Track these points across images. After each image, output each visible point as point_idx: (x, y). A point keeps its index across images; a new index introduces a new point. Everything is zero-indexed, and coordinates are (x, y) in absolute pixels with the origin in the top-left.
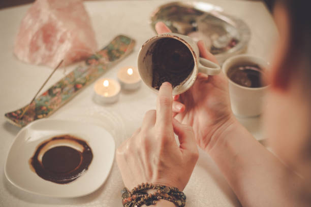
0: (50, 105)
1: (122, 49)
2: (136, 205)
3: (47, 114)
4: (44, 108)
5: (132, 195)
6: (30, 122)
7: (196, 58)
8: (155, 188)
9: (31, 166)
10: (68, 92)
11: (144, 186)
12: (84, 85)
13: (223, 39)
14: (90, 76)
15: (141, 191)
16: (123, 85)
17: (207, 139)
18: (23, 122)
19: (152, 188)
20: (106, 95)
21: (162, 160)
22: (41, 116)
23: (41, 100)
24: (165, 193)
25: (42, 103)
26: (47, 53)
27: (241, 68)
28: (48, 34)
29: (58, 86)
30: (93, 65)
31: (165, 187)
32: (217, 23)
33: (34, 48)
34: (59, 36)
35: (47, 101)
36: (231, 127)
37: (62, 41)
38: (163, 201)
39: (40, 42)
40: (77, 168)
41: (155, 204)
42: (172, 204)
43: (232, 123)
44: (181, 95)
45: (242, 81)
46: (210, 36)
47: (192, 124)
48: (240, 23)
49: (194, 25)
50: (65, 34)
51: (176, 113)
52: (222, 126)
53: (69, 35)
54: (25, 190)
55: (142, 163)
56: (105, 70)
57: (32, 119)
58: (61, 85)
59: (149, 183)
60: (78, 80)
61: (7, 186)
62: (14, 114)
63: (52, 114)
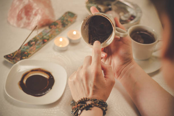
0: (30, 51)
1: (69, 19)
2: (80, 110)
3: (27, 56)
4: (26, 53)
5: (77, 104)
6: (18, 61)
7: (114, 27)
8: (91, 100)
9: (20, 86)
10: (39, 44)
11: (84, 99)
12: (48, 40)
13: (127, 15)
14: (51, 35)
15: (83, 102)
16: (70, 40)
17: (119, 73)
18: (15, 61)
19: (89, 100)
20: (61, 46)
21: (95, 84)
22: (24, 58)
23: (24, 48)
24: (96, 103)
25: (24, 50)
26: (27, 21)
27: (138, 33)
28: (27, 10)
29: (33, 40)
30: (53, 28)
31: (96, 99)
32: (123, 6)
33: (20, 18)
34: (34, 12)
35: (27, 49)
36: (132, 67)
37: (36, 15)
38: (95, 108)
39: (23, 15)
40: (46, 87)
41: (91, 110)
42: (100, 109)
43: (133, 64)
44: (104, 48)
45: (139, 39)
46: (119, 13)
47: (110, 64)
48: (136, 6)
49: (110, 7)
50: (37, 10)
51: (102, 58)
52: (128, 66)
53: (40, 11)
54: (16, 100)
55: (84, 86)
56: (60, 32)
57: (19, 59)
58: (35, 40)
59: (87, 97)
60: (45, 37)
61: (6, 98)
62: (9, 56)
63: (31, 56)
